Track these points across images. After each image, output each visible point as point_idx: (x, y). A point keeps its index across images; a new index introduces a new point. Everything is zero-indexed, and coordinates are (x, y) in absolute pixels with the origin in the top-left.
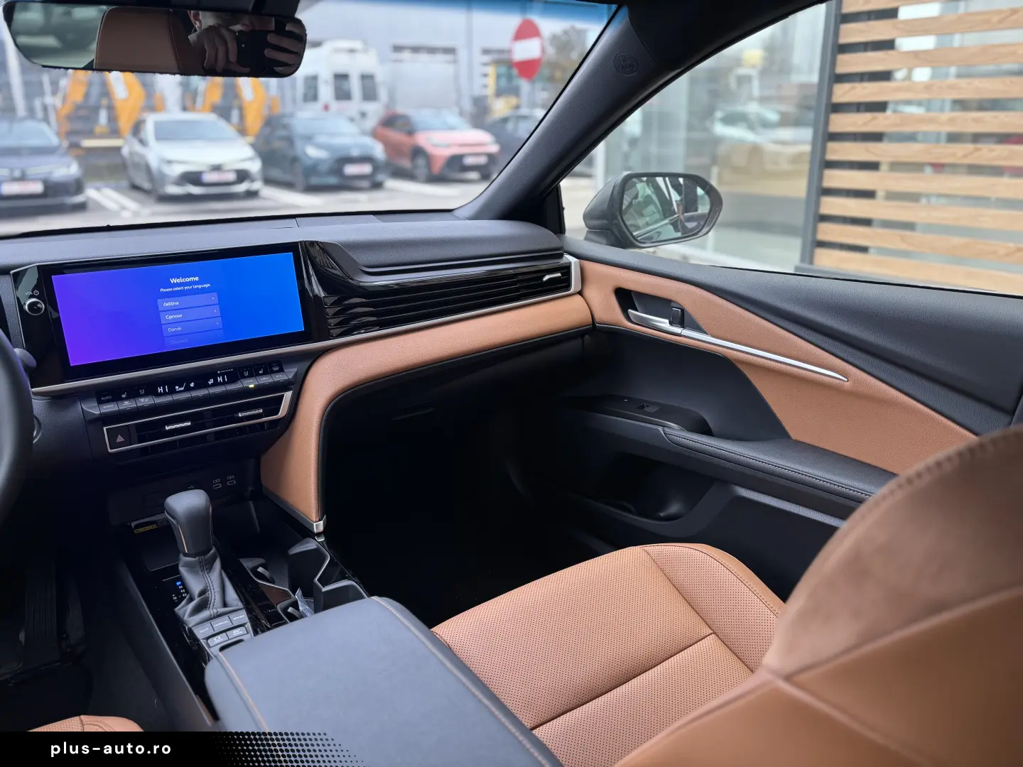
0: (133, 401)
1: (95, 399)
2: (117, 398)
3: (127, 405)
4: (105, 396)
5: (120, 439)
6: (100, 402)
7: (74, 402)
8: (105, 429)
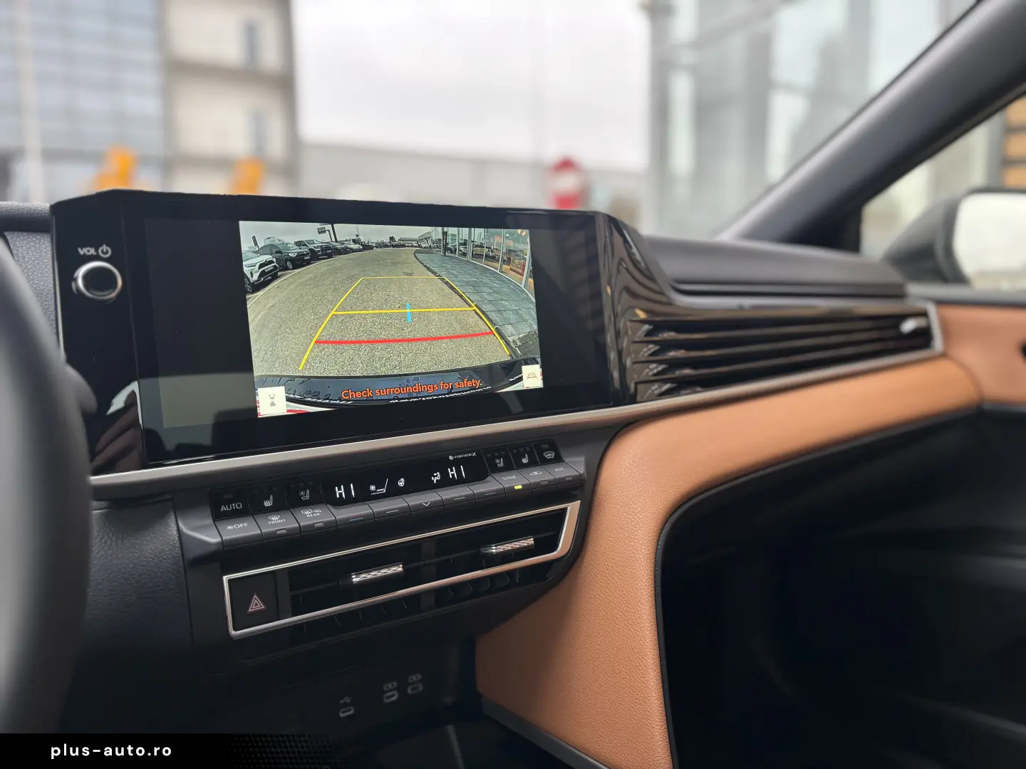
0: (288, 515)
1: (208, 512)
2: (253, 509)
3: (277, 523)
4: (228, 502)
5: (256, 605)
6: (219, 517)
7: (162, 515)
8: (225, 578)
